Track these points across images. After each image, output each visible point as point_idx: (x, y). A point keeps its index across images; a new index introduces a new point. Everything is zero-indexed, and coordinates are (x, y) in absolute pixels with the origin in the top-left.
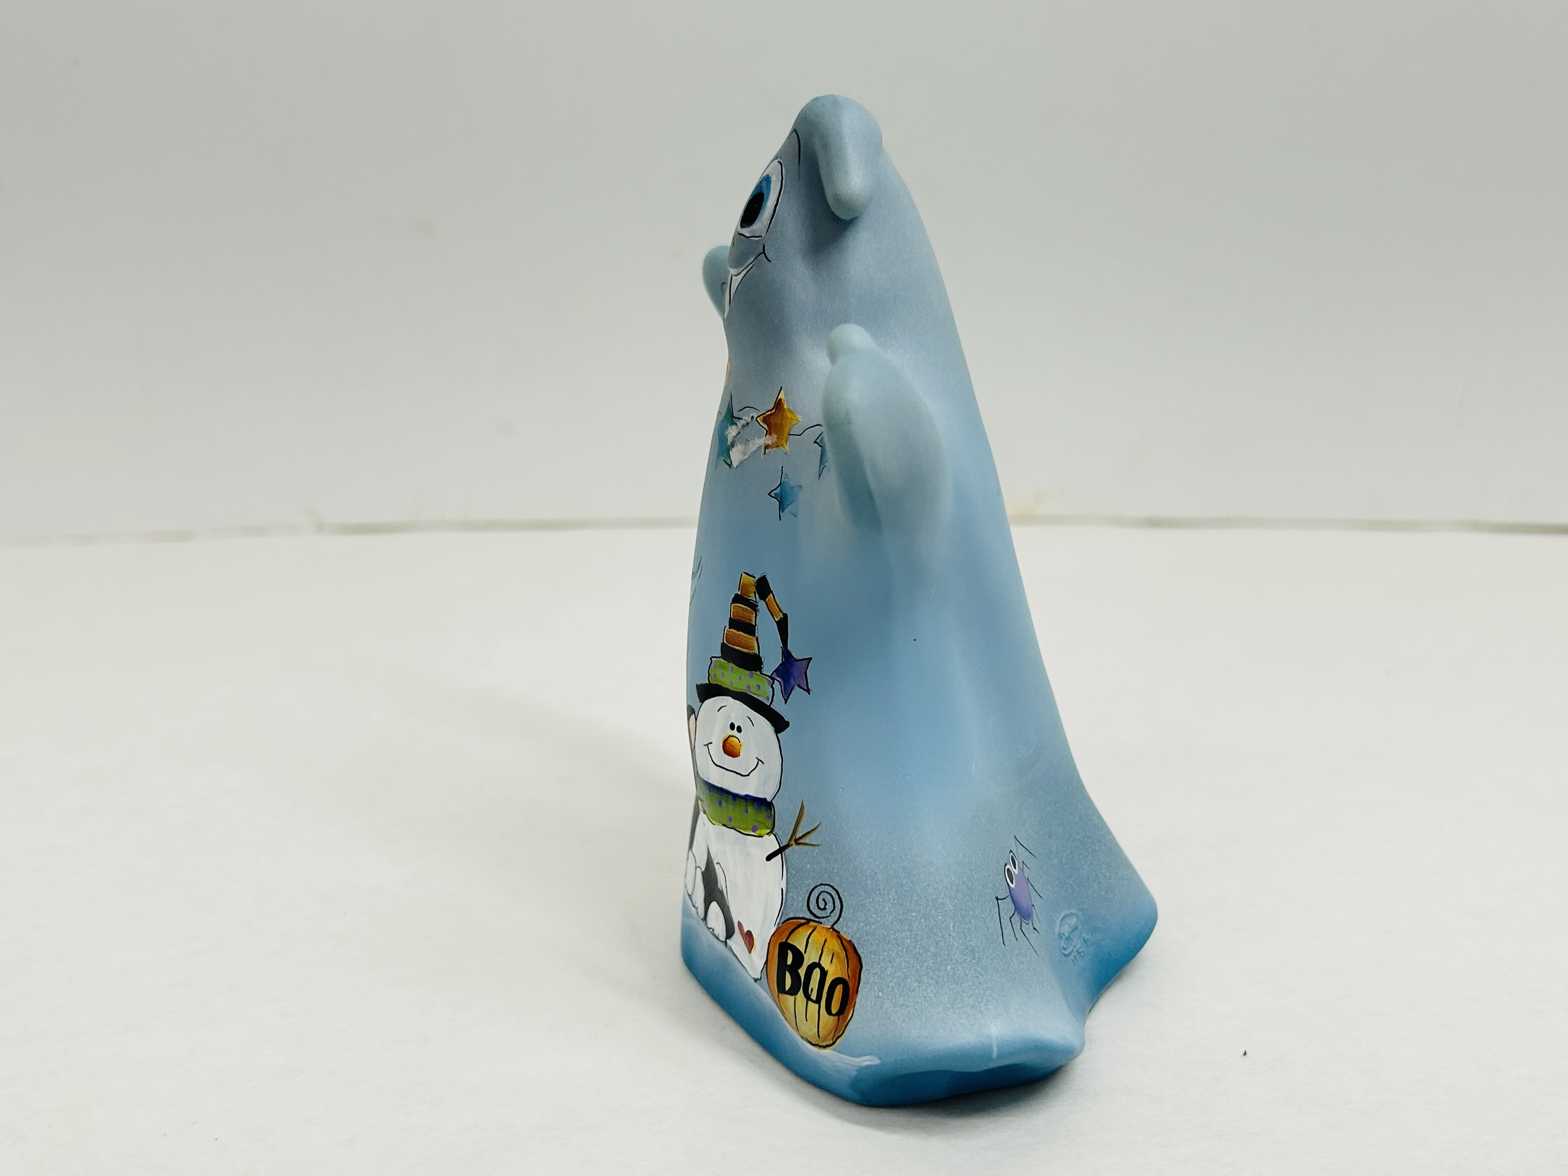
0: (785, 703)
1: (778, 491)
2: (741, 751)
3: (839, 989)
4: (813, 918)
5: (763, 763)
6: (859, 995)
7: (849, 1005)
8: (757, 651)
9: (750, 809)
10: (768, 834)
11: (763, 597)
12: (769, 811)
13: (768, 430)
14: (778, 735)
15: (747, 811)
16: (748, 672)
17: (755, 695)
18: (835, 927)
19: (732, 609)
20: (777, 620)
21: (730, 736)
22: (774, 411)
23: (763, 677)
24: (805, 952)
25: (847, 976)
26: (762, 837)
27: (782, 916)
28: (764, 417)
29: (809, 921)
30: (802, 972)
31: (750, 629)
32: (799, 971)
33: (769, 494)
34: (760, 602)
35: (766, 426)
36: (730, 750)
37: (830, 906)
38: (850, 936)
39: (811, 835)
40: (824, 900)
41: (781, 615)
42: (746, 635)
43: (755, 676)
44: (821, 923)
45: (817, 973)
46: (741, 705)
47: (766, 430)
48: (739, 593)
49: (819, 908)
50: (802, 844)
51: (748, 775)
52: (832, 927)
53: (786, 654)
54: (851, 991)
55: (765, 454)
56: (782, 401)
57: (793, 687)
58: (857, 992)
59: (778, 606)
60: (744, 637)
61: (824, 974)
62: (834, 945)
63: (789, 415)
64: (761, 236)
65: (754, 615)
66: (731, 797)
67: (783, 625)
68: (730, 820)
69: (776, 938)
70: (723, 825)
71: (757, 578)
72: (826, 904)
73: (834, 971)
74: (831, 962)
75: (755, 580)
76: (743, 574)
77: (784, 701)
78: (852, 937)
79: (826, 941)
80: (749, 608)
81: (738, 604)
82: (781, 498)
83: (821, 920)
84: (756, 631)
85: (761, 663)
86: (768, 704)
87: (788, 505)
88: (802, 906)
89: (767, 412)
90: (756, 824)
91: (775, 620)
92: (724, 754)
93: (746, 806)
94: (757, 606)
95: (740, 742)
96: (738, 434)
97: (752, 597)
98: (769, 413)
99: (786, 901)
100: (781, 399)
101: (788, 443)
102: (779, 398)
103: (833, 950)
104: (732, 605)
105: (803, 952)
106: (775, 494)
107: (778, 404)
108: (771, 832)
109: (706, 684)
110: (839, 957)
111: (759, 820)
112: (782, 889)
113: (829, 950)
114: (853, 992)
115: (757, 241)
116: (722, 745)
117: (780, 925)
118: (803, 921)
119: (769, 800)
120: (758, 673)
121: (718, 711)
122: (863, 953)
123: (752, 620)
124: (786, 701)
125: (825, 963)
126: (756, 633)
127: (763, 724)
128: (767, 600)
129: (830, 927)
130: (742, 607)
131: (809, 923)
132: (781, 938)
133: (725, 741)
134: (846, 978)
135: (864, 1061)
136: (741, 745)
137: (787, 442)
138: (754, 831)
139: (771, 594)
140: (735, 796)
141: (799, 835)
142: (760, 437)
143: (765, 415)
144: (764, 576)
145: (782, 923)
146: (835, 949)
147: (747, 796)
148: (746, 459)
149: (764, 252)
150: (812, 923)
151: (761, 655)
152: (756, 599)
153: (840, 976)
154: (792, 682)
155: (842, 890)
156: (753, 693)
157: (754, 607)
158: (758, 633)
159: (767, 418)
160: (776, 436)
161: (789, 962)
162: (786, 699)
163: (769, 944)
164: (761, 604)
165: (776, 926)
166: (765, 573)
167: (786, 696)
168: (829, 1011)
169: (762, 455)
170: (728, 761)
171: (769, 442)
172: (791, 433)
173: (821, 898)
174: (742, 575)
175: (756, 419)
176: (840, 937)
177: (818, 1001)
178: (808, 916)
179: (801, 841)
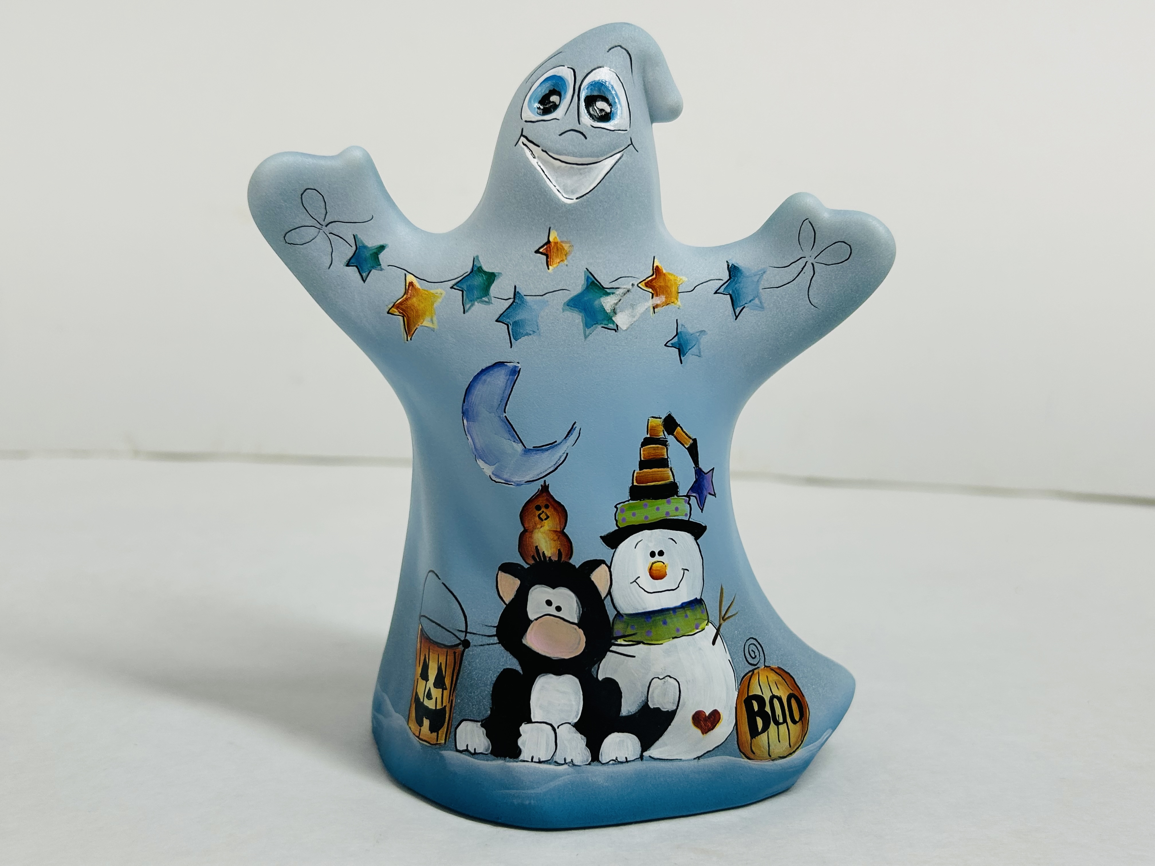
0: (702, 512)
1: (676, 339)
2: (667, 571)
3: (793, 702)
4: (754, 667)
5: (688, 570)
6: (805, 696)
7: (804, 707)
8: (673, 478)
9: (689, 613)
10: (707, 625)
11: (671, 431)
12: (702, 606)
13: (653, 292)
14: (698, 541)
15: (686, 616)
16: (665, 501)
17: (675, 516)
18: (766, 665)
19: (642, 452)
20: (687, 447)
21: (653, 564)
22: (654, 276)
23: (680, 499)
24: (763, 694)
25: (791, 691)
26: (704, 629)
27: (737, 680)
28: (645, 283)
29: (753, 671)
30: (768, 709)
31: (663, 463)
32: (766, 709)
33: (665, 345)
34: (668, 437)
35: (650, 290)
36: (656, 575)
37: (757, 653)
38: (776, 664)
39: (731, 609)
40: (752, 650)
41: (691, 441)
42: (660, 469)
43: (672, 501)
44: (759, 668)
45: (776, 702)
46: (660, 531)
47: (651, 293)
48: (649, 436)
49: (753, 658)
50: (729, 617)
51: (678, 587)
52: (765, 666)
53: (699, 472)
54: (799, 697)
55: (654, 313)
56: (659, 267)
57: (706, 496)
58: (803, 696)
59: (686, 434)
60: (658, 472)
61: (780, 699)
62: (773, 677)
63: (672, 278)
64: (626, 130)
65: (666, 450)
66: (671, 612)
67: (693, 450)
68: (678, 630)
69: (740, 700)
70: (673, 638)
71: (663, 418)
72: (754, 653)
73: (783, 693)
74: (778, 688)
75: (662, 420)
76: (650, 418)
77: (701, 511)
78: (778, 664)
79: (767, 677)
80: (660, 446)
81: (649, 446)
82: (680, 345)
83: (758, 665)
84: (669, 463)
85: (677, 487)
86: (687, 519)
87: (690, 349)
88: (745, 663)
89: (647, 278)
90: (696, 622)
91: (685, 447)
92: (654, 580)
93: (685, 611)
94: (667, 441)
95: (664, 563)
96: (619, 301)
97: (661, 435)
98: (650, 278)
99: (734, 666)
100: (657, 267)
101: (679, 300)
102: (655, 265)
103: (774, 680)
104: (642, 449)
105: (762, 695)
106: (672, 344)
107: (657, 271)
108: (708, 622)
109: (616, 530)
110: (780, 684)
111: (698, 617)
112: (729, 660)
113: (772, 682)
114: (801, 697)
115: (624, 134)
116: (649, 574)
117: (739, 687)
118: (750, 674)
119: (699, 598)
120: (676, 497)
121: (635, 548)
122: (789, 669)
123: (663, 455)
124: (702, 510)
125: (776, 693)
126: (669, 465)
127: (685, 537)
128: (675, 433)
129: (764, 667)
130: (653, 447)
131: (754, 672)
132: (743, 697)
133: (651, 569)
134: (791, 692)
135: (824, 738)
136: (666, 566)
137: (677, 299)
138: (697, 629)
139: (679, 427)
140: (674, 609)
141: (723, 613)
142: (647, 300)
143: (646, 281)
144: (670, 414)
145: (740, 685)
146: (774, 679)
147: (683, 604)
148: (636, 320)
149: (632, 144)
150: (756, 671)
151: (676, 481)
152: (665, 435)
153: (788, 694)
154: (705, 492)
155: (758, 636)
156: (672, 517)
157: (664, 443)
158: (671, 464)
159: (649, 283)
160: (665, 296)
161: (756, 708)
162: (702, 508)
163: (736, 708)
164: (671, 439)
165: (737, 690)
166: (670, 412)
167: (702, 507)
168: (794, 722)
169: (651, 314)
170: (659, 585)
171: (659, 302)
172: (679, 292)
173: (750, 650)
174: (649, 420)
175: (638, 285)
176: (772, 669)
177: (785, 721)
178: (751, 668)
179: (726, 616)
